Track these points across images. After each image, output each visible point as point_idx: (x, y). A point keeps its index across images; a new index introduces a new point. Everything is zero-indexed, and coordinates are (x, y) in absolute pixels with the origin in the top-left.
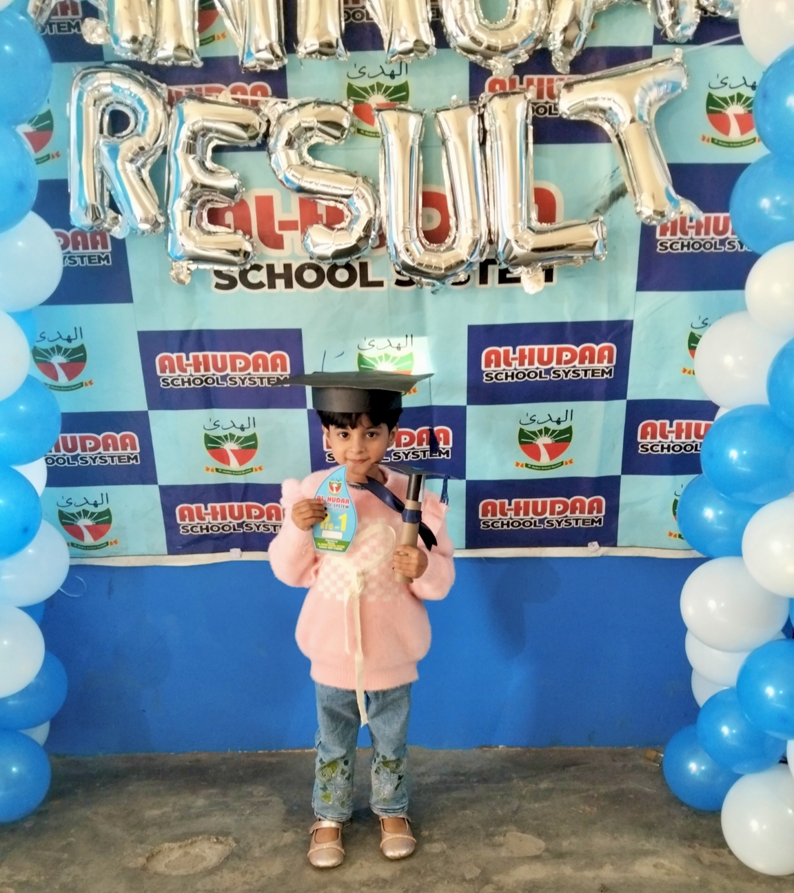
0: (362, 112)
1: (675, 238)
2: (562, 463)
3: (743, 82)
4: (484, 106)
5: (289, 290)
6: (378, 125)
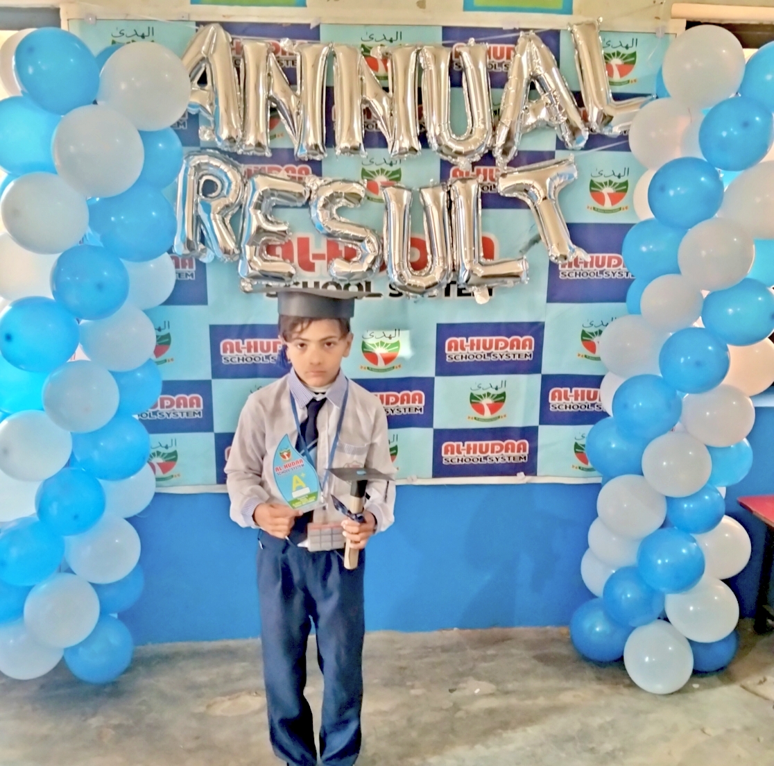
0: (372, 187)
1: (571, 269)
2: (499, 417)
3: (612, 173)
4: (450, 186)
6: (383, 196)
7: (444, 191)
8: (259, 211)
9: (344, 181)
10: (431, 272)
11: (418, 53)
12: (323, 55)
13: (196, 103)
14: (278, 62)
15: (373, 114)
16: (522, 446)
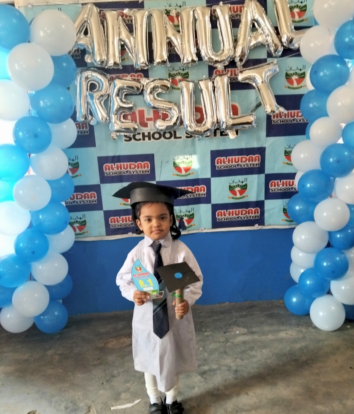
0: (174, 82)
1: (277, 119)
2: (244, 197)
3: (297, 68)
4: (214, 79)
5: (150, 141)
6: (180, 86)
7: (211, 81)
8: (118, 97)
9: (160, 79)
10: (206, 124)
11: (194, 11)
12: (146, 15)
13: (83, 44)
14: (124, 21)
15: (173, 44)
16: (256, 211)
